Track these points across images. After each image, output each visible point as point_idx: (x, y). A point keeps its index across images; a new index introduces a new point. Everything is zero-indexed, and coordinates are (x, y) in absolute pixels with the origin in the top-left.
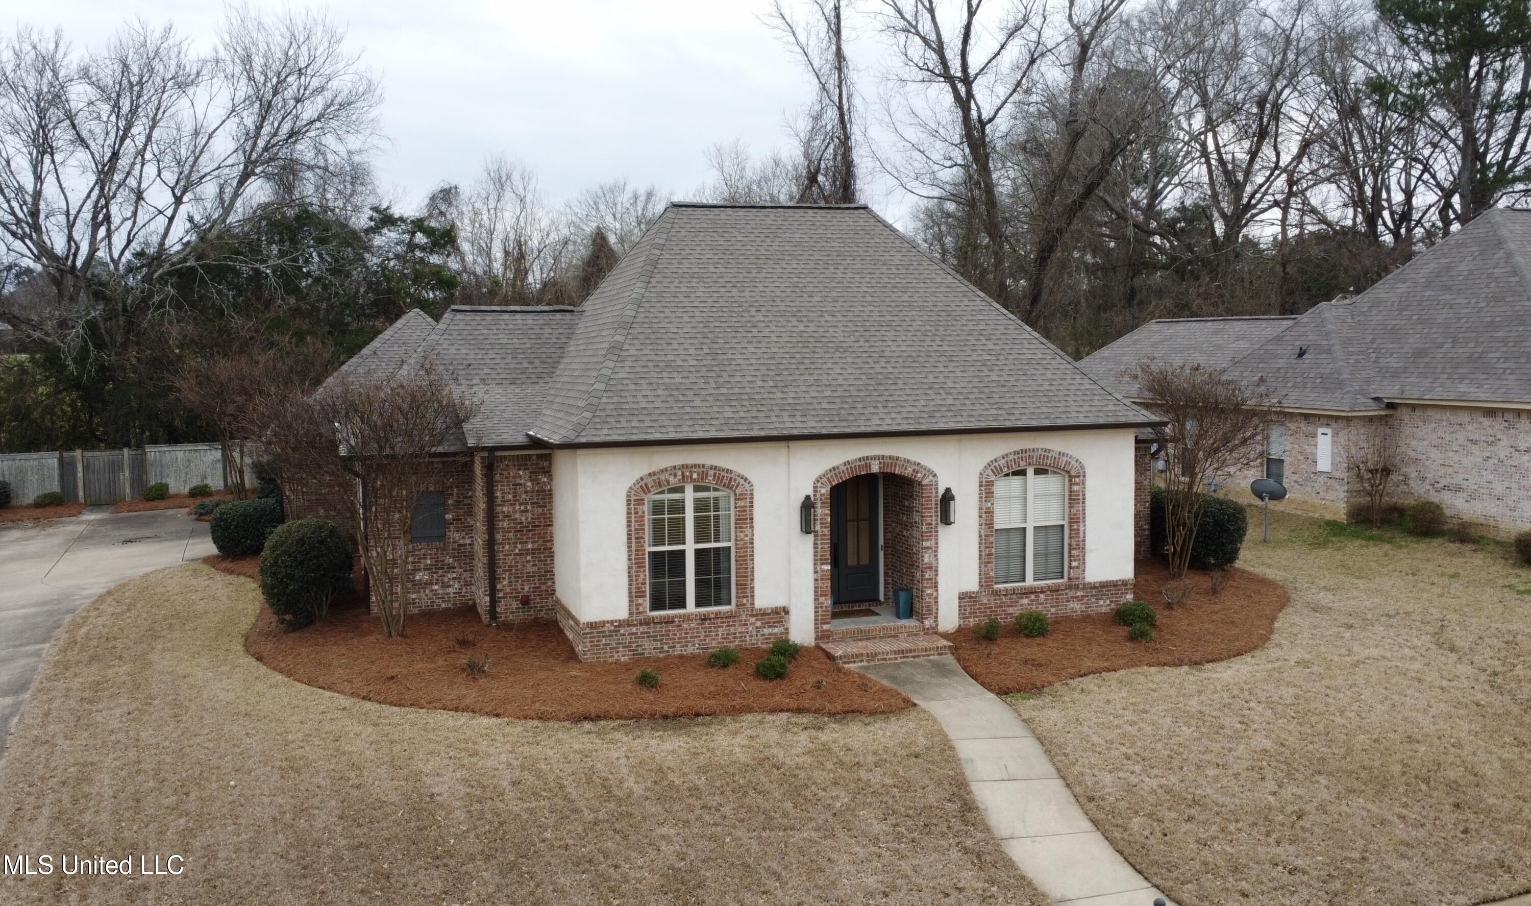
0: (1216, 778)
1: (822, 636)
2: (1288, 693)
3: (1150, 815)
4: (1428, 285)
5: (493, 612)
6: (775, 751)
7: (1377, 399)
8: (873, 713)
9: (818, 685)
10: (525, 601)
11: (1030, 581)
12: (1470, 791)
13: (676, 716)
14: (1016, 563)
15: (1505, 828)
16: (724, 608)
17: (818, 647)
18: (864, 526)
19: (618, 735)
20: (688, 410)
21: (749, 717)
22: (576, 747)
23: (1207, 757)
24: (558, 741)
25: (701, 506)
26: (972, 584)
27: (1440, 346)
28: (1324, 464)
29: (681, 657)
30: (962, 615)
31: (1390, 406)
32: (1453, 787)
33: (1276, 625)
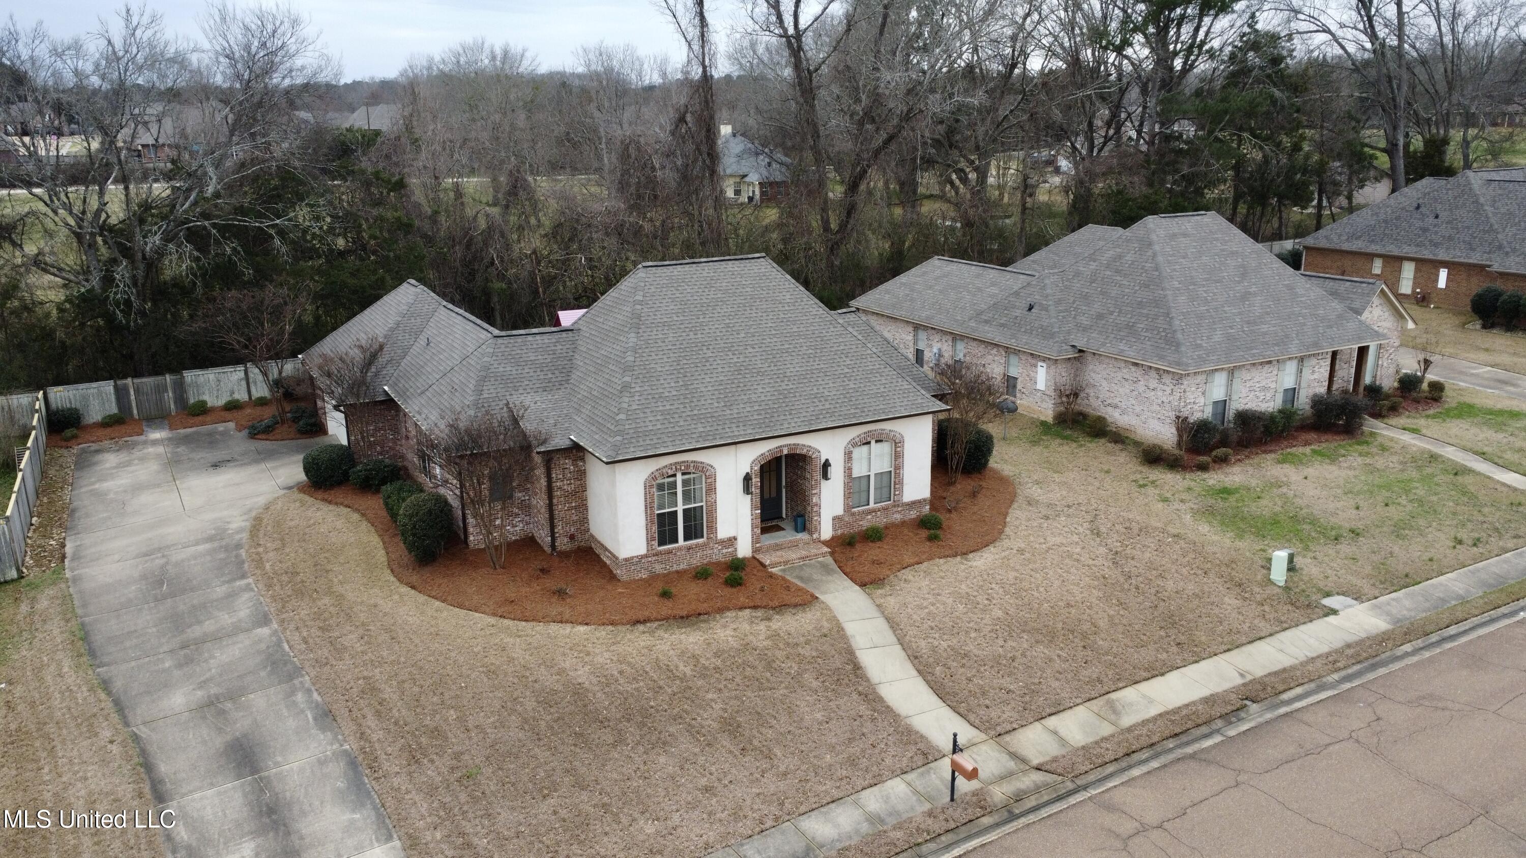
0: (975, 639)
1: (755, 550)
2: (1012, 575)
3: (944, 665)
4: (1108, 267)
5: (553, 546)
6: (751, 638)
7: (1073, 346)
8: (796, 606)
9: (762, 589)
10: (572, 537)
11: (872, 505)
12: (1091, 637)
13: (688, 617)
14: (864, 495)
15: (1104, 658)
16: (700, 541)
17: (754, 557)
18: (773, 474)
19: (660, 633)
20: (677, 428)
21: (729, 614)
22: (642, 644)
23: (971, 625)
24: (629, 640)
25: (685, 483)
26: (839, 511)
27: (1112, 313)
28: (1041, 385)
29: (677, 572)
30: (834, 529)
31: (1081, 351)
32: (1084, 636)
33: (1008, 519)
